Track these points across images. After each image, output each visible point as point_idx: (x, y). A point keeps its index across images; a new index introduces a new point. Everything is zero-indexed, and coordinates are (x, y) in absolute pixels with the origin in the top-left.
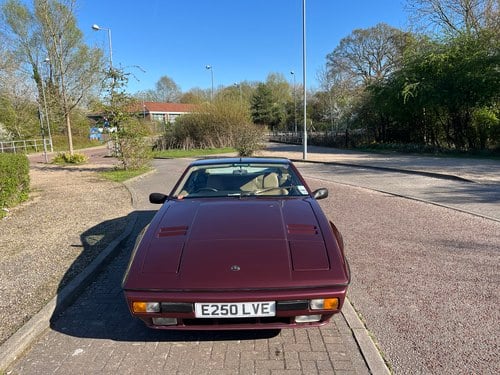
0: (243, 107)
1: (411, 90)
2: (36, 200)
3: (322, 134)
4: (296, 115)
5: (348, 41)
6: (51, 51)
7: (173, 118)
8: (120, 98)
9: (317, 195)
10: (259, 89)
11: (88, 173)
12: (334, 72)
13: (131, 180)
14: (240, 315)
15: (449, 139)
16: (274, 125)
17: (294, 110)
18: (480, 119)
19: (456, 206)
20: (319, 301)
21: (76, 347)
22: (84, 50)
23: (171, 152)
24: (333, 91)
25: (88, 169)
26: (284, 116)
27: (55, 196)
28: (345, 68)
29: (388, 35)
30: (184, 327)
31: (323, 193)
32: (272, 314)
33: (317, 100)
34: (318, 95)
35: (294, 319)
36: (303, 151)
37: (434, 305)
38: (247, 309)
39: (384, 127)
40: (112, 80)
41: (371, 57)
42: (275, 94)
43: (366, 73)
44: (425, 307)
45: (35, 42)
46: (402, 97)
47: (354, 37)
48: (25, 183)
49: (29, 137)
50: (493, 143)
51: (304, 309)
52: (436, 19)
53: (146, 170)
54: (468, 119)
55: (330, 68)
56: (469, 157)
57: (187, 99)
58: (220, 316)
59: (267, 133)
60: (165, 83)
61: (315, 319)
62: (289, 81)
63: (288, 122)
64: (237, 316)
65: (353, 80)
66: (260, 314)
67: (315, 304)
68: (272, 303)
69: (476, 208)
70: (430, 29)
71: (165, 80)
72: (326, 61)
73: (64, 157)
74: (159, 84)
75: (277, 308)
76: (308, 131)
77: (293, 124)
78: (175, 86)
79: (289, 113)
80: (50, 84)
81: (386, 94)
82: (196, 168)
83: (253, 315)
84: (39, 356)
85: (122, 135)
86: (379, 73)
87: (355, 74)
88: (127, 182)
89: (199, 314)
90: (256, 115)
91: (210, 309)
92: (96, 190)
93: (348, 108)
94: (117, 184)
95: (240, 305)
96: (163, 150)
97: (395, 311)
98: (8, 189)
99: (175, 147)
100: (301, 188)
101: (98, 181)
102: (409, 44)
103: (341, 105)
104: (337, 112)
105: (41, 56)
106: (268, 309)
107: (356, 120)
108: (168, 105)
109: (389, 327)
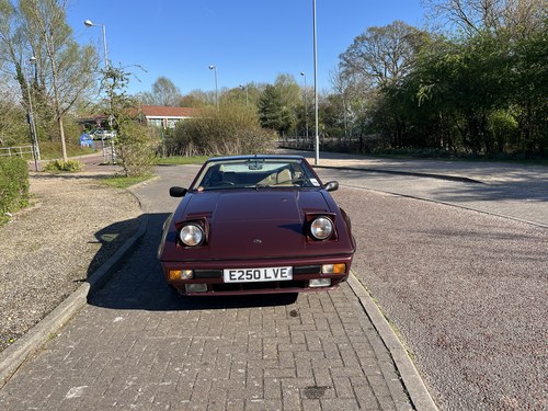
0: (250, 111)
1: (425, 92)
2: (37, 206)
3: (335, 139)
4: (308, 119)
5: (363, 39)
6: (37, 50)
7: (173, 123)
8: (120, 100)
9: (328, 187)
10: (267, 91)
11: (87, 180)
12: (348, 73)
13: (135, 186)
14: (262, 279)
15: (466, 143)
16: (283, 130)
17: (304, 114)
18: (498, 122)
19: (464, 204)
20: (330, 266)
21: (116, 316)
22: (74, 48)
23: (173, 159)
24: (346, 94)
25: (86, 177)
26: (294, 121)
27: (57, 202)
28: (359, 69)
29: (405, 34)
30: (213, 293)
31: (333, 185)
32: (290, 278)
33: (329, 104)
34: (330, 98)
35: (308, 283)
36: (315, 157)
37: (432, 279)
38: (269, 274)
39: (400, 131)
40: (111, 81)
41: (387, 57)
42: (284, 98)
43: (381, 75)
44: (424, 282)
45: (18, 39)
46: (416, 100)
47: (368, 36)
48: (25, 188)
49: (13, 144)
50: (511, 147)
51: (317, 273)
52: (454, 17)
53: (148, 177)
54: (485, 122)
55: (343, 69)
56: (485, 161)
57: (187, 102)
58: (246, 280)
59: (276, 139)
60: (163, 84)
61: (326, 283)
62: (299, 84)
63: (299, 126)
64: (260, 280)
65: (368, 82)
66: (279, 278)
67: (326, 269)
68: (290, 268)
69: (483, 205)
70: (448, 27)
71: (162, 81)
72: (339, 61)
73: (57, 165)
74: (156, 86)
75: (294, 272)
76: (321, 137)
77: (304, 129)
78: (174, 88)
79: (300, 117)
80: (35, 86)
81: (400, 96)
82: (213, 164)
83: (273, 279)
84: (83, 323)
85: (123, 139)
86: (395, 74)
87: (369, 75)
88: (131, 188)
89: (227, 279)
90: (264, 119)
91: (237, 274)
92: (99, 196)
93: (362, 111)
94: (120, 190)
95: (262, 270)
96: (164, 157)
97: (397, 285)
98: (10, 193)
99: (177, 153)
100: (313, 181)
101: (99, 188)
102: (425, 43)
103: (355, 109)
104: (351, 116)
105: (25, 54)
106: (286, 274)
107: (371, 125)
108: (166, 109)
109: (391, 295)
